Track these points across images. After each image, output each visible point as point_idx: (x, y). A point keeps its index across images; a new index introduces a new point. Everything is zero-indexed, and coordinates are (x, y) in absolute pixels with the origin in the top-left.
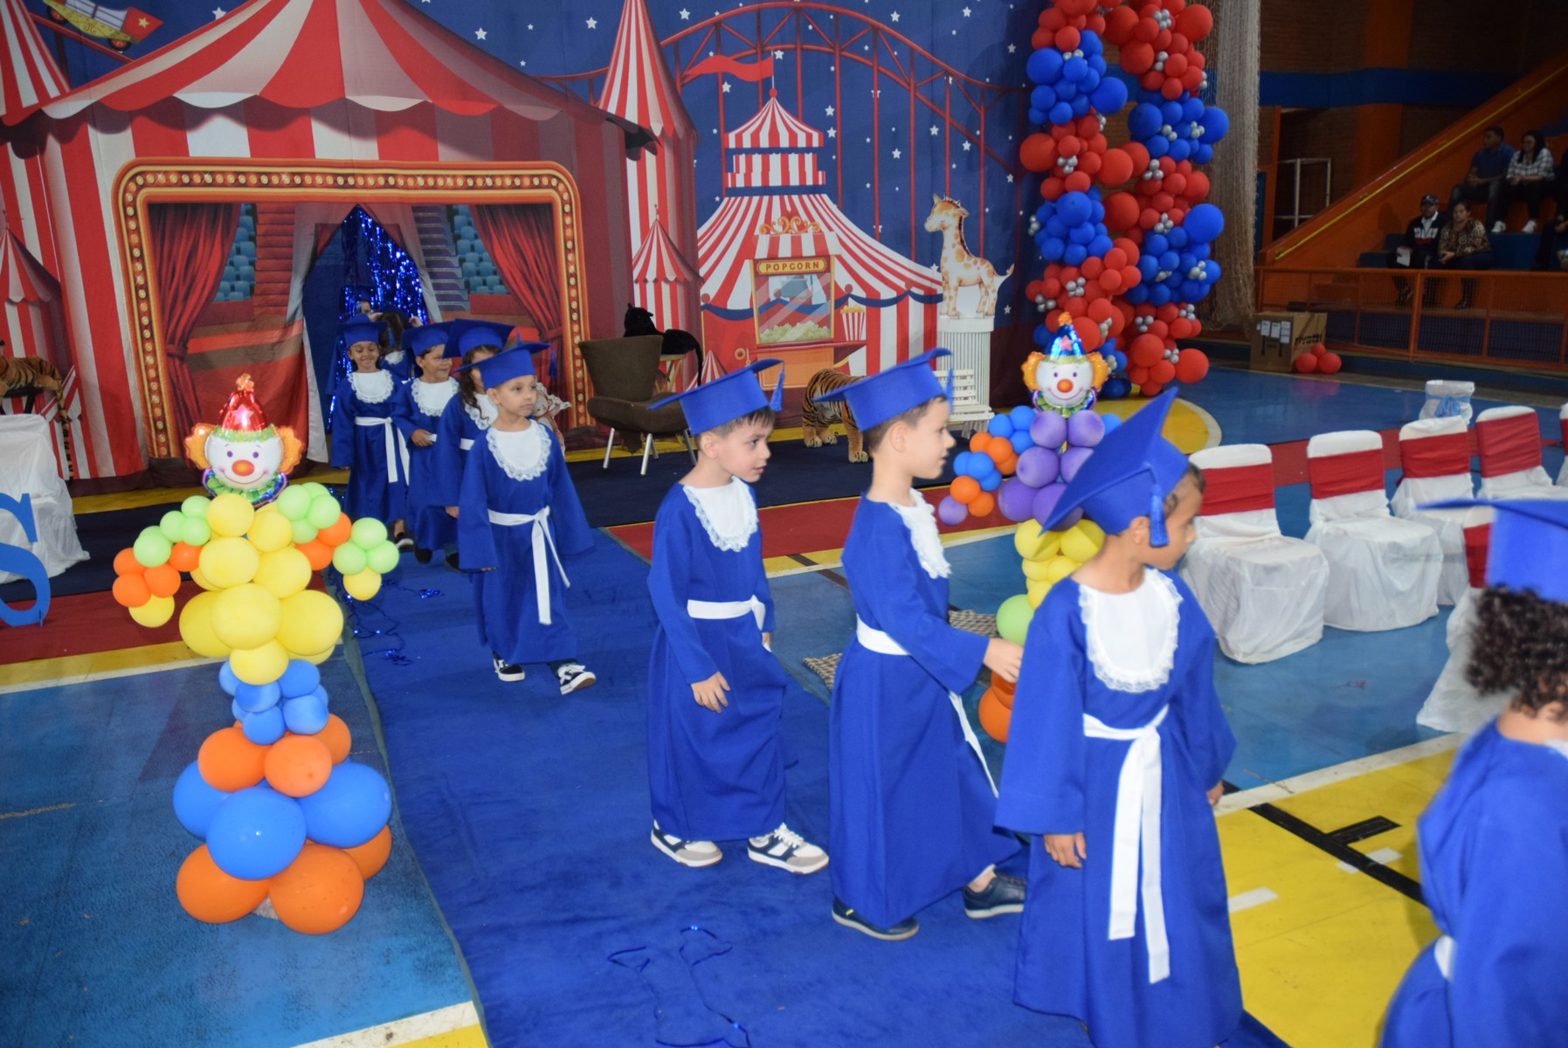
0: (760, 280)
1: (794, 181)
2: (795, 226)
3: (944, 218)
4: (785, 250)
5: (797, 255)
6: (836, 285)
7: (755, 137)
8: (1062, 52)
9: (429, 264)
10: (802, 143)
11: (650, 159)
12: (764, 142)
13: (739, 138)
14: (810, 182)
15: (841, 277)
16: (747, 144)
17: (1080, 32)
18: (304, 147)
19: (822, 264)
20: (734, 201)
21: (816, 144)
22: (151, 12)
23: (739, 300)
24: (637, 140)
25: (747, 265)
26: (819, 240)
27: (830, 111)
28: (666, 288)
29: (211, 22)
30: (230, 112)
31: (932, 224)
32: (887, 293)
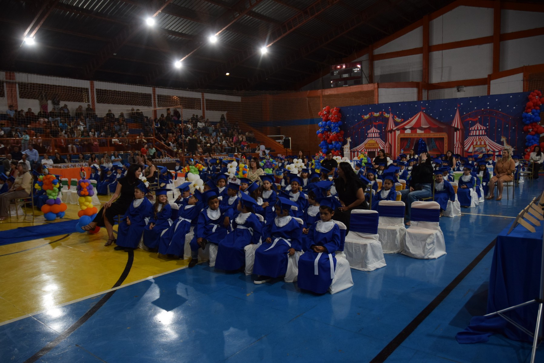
0: (474, 148)
1: (481, 134)
2: (480, 140)
3: (503, 139)
4: (479, 143)
5: (481, 144)
6: (487, 149)
7: (475, 128)
8: (527, 113)
9: (428, 145)
10: (482, 129)
11: (458, 132)
12: (476, 129)
13: (472, 129)
14: (483, 134)
15: (488, 148)
16: (473, 129)
17: (532, 110)
18: (416, 132)
19: (485, 146)
20: (470, 137)
21: (485, 129)
22: (403, 119)
23: (470, 150)
24: (456, 129)
25: (472, 146)
26: (485, 142)
27: (488, 124)
28: (459, 149)
29: (409, 119)
30: (409, 128)
31: (502, 140)
32: (496, 150)
